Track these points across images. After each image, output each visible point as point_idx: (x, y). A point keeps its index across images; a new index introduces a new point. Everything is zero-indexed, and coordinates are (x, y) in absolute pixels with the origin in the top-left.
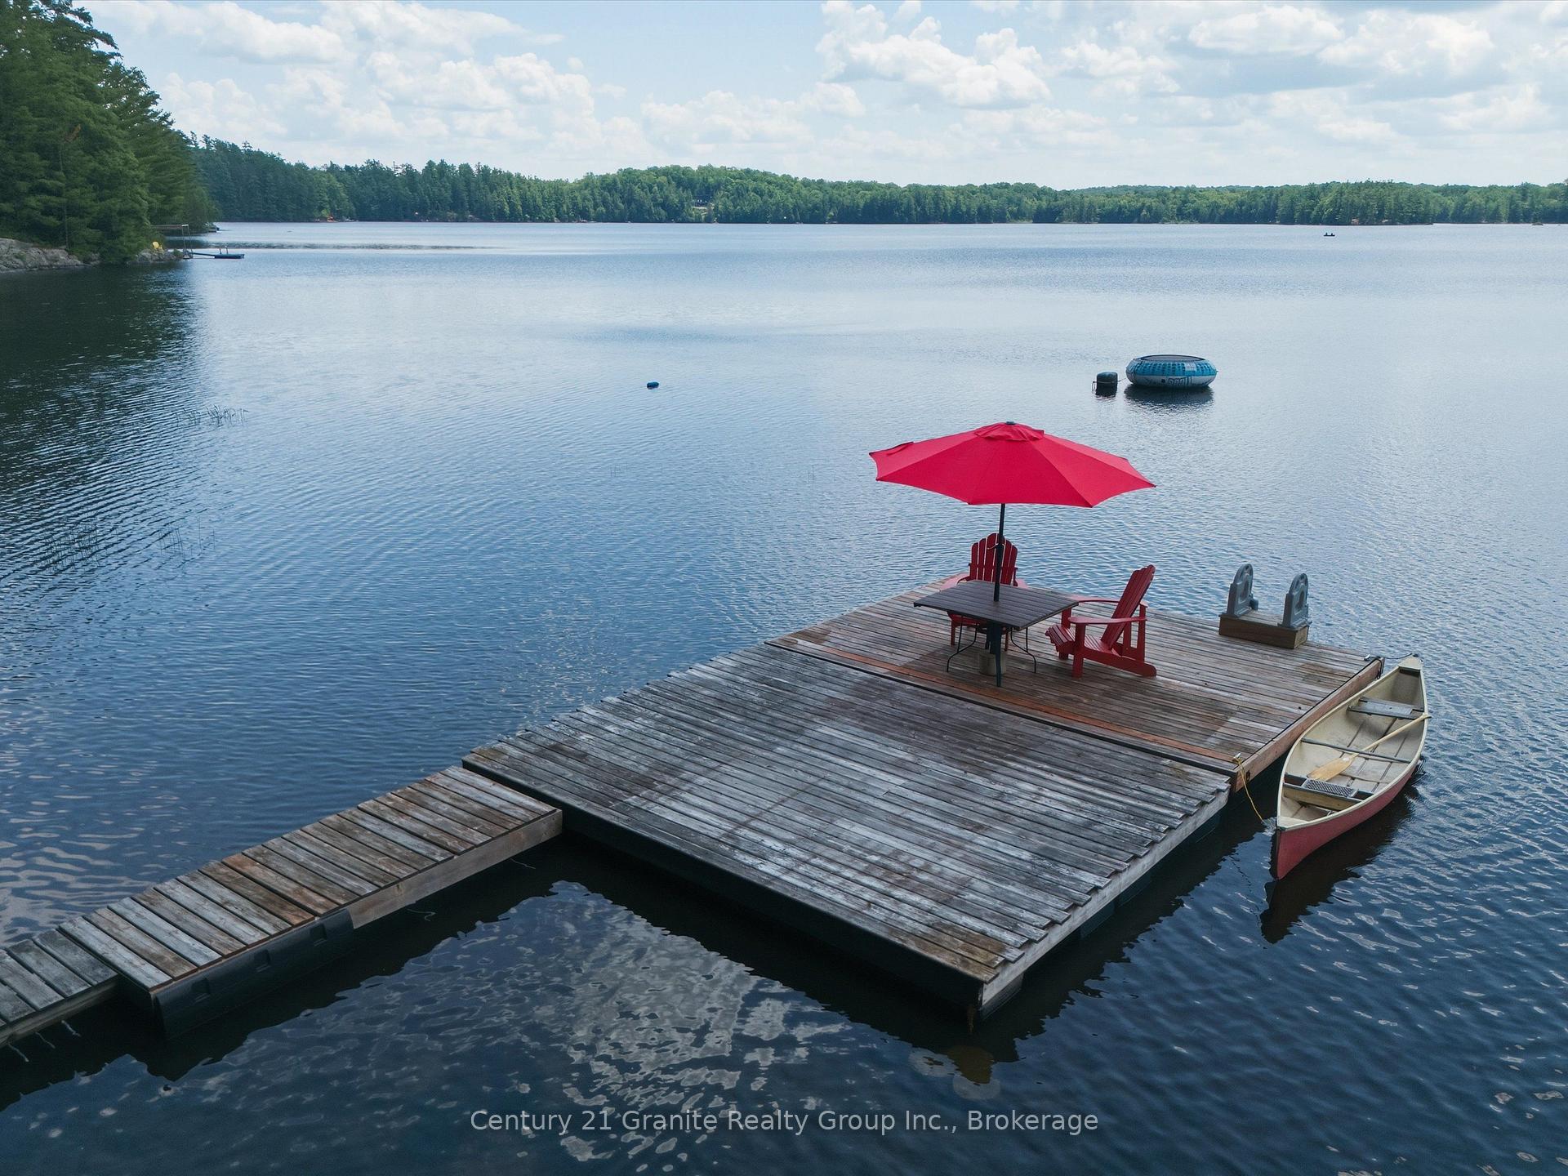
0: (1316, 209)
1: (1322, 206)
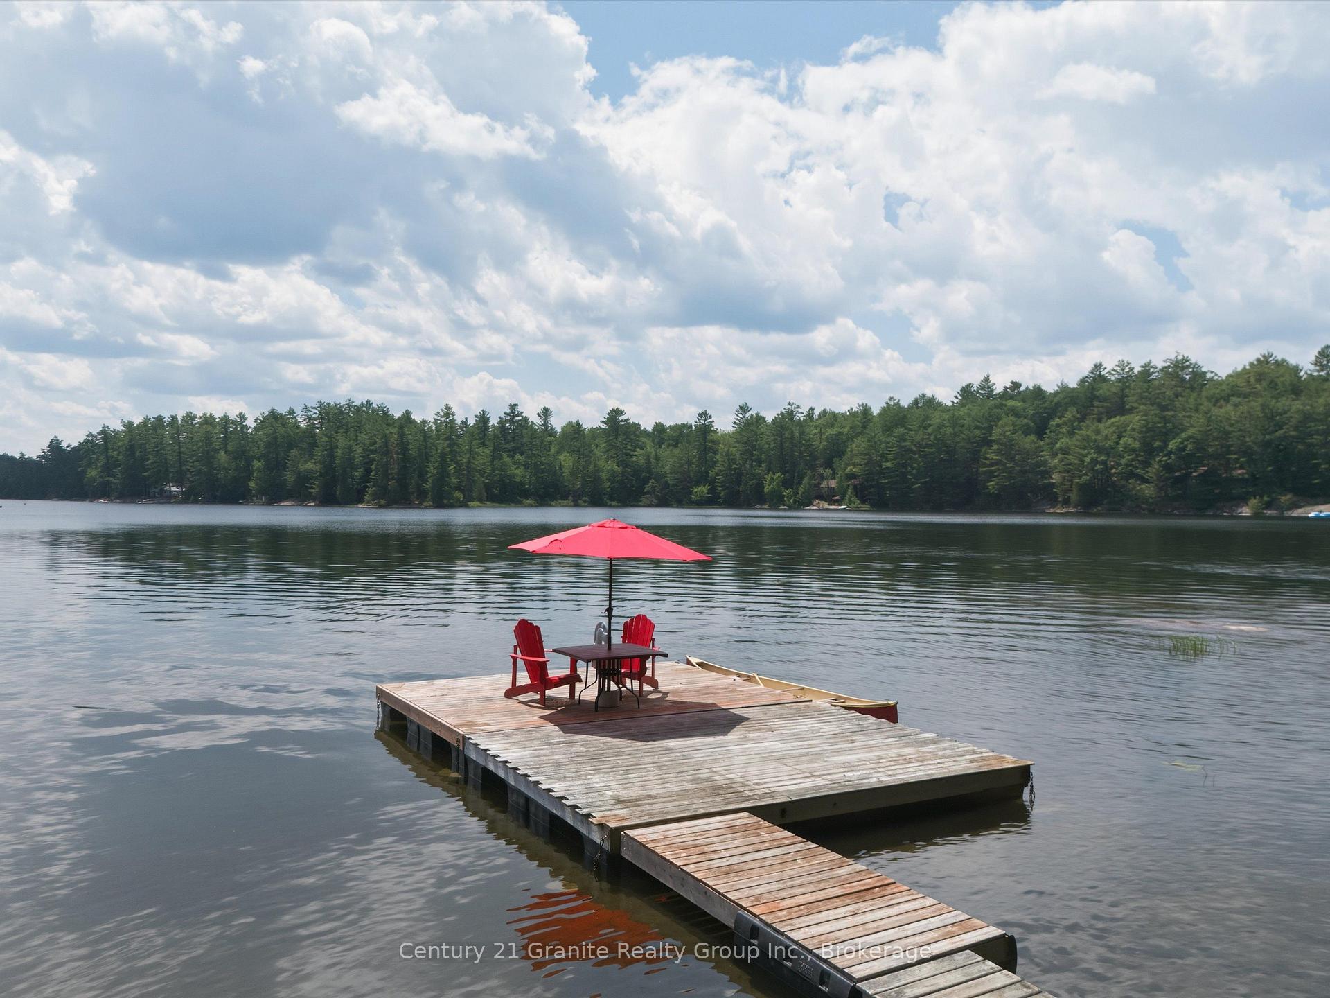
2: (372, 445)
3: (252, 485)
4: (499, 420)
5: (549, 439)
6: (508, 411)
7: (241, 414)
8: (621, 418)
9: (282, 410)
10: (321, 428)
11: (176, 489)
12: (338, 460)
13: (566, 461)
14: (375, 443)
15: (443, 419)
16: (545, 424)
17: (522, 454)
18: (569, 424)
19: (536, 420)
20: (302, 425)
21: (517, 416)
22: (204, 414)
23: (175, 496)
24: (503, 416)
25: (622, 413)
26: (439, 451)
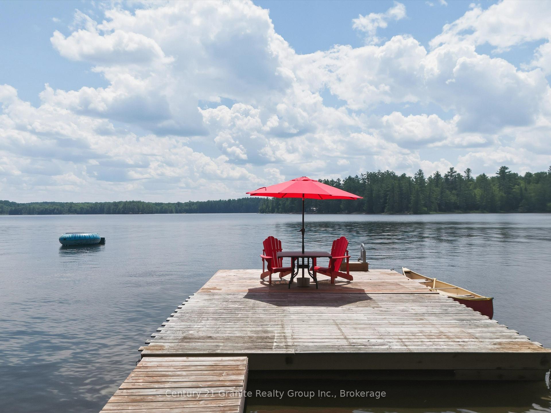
0: (118, 209)
1: (119, 208)
2: (387, 188)
3: (341, 206)
4: (445, 175)
5: (470, 183)
6: (450, 171)
7: (338, 179)
8: (506, 171)
9: (353, 176)
10: (368, 182)
11: (315, 209)
12: (374, 195)
13: (478, 192)
14: (389, 187)
15: (418, 176)
16: (468, 176)
17: (456, 189)
18: (481, 176)
19: (463, 174)
20: (361, 182)
21: (454, 173)
22: (325, 180)
23: (315, 211)
24: (447, 173)
25: (507, 168)
26: (416, 190)
